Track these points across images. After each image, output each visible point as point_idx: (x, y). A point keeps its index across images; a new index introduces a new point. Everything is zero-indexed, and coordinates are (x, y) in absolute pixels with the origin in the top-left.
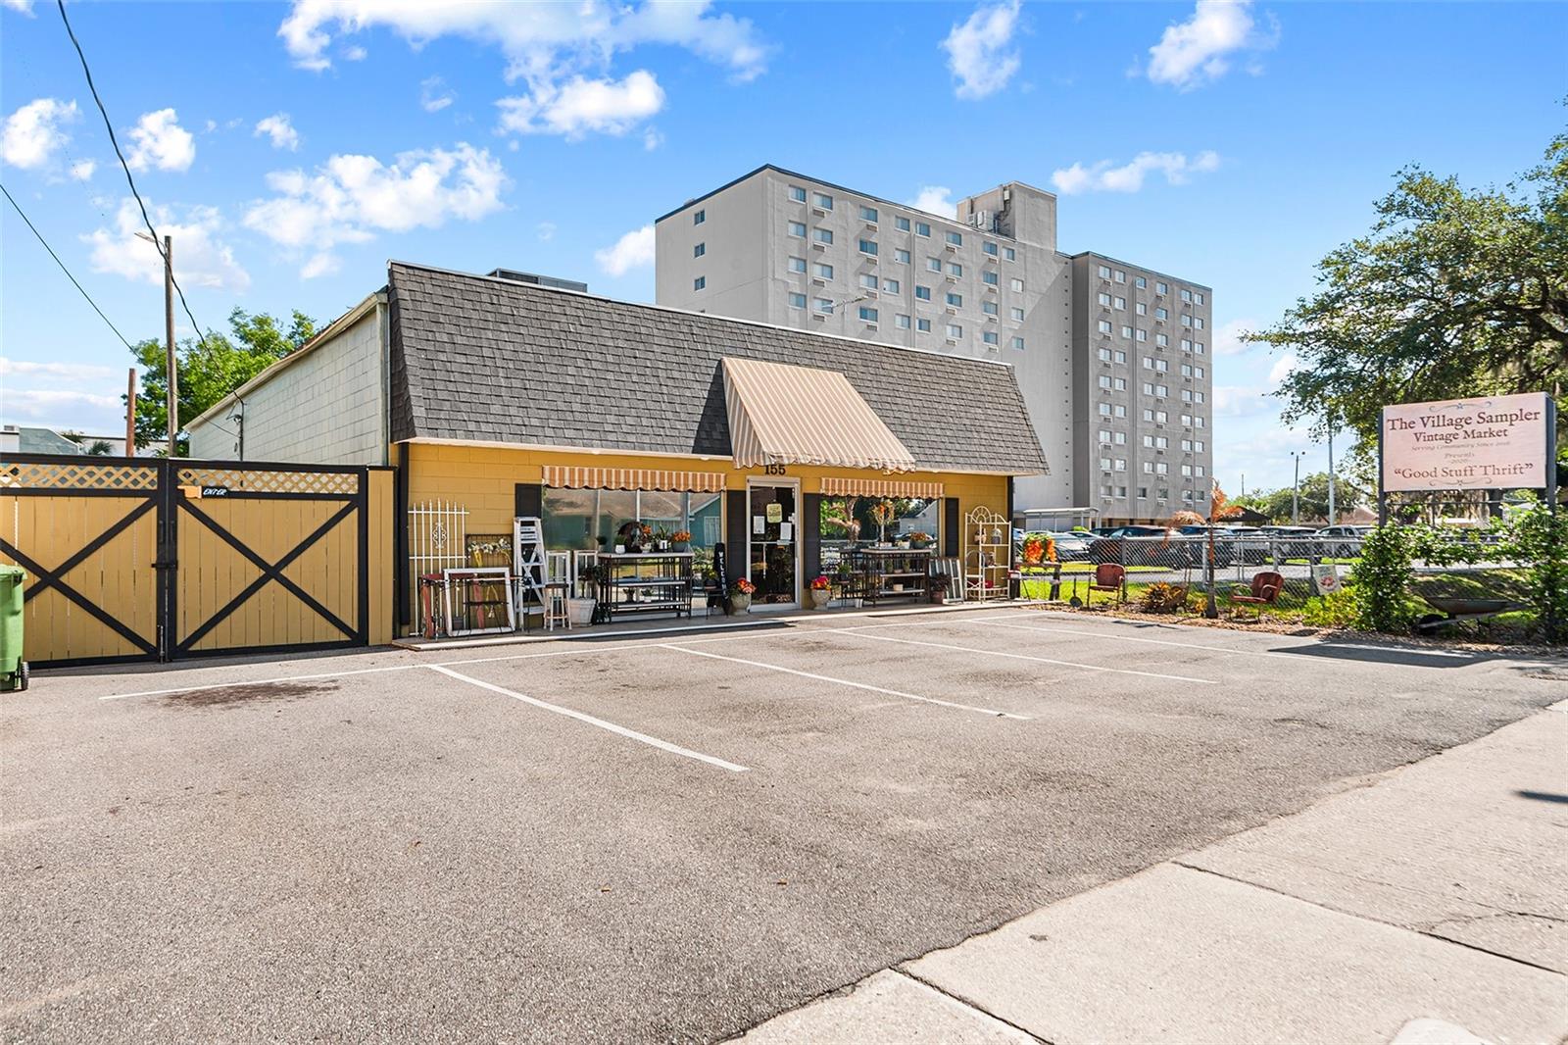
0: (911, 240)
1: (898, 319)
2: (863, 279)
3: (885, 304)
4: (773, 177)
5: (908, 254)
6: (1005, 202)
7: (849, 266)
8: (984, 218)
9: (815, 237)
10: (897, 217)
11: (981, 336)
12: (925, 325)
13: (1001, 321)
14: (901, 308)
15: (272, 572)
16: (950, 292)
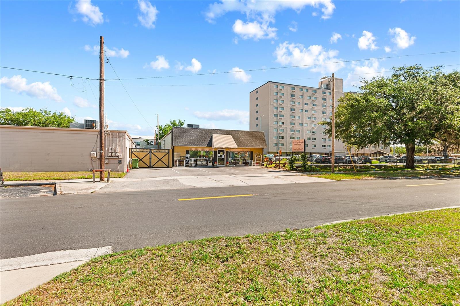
0: (303, 93)
1: (300, 110)
2: (291, 102)
3: (297, 107)
4: (271, 83)
5: (303, 96)
6: (329, 82)
7: (288, 100)
8: (324, 86)
9: (280, 95)
10: (300, 88)
11: (322, 112)
12: (307, 111)
13: (327, 109)
14: (301, 108)
15: (160, 160)
16: (313, 103)
